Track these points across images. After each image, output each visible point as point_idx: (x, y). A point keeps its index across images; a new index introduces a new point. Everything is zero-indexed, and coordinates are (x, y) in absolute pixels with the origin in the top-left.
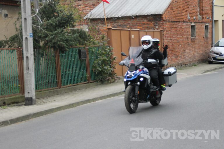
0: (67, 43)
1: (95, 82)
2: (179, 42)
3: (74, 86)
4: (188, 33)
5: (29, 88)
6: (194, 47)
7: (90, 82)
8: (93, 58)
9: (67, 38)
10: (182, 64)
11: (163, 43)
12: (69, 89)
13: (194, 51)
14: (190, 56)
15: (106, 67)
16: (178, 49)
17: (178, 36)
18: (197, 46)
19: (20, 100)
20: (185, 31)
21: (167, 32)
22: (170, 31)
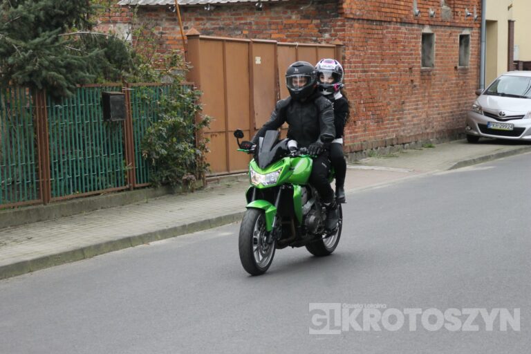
0: (69, 75)
1: (148, 186)
2: (387, 80)
4: (411, 54)
6: (430, 96)
7: (135, 188)
8: (143, 117)
9: (68, 60)
10: (395, 142)
12: (73, 205)
13: (429, 108)
14: (416, 121)
15: (181, 146)
16: (385, 99)
17: (384, 62)
18: (437, 92)
21: (353, 49)
22: (362, 49)
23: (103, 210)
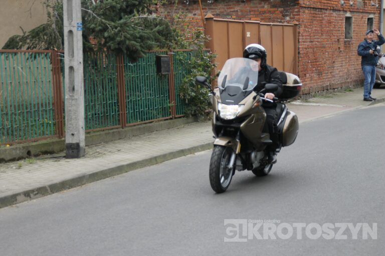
0: (142, 44)
1: (183, 117)
2: (324, 47)
3: (148, 125)
4: (339, 30)
5: (74, 125)
6: (349, 58)
7: (175, 118)
8: (180, 72)
9: (141, 33)
10: (329, 88)
11: (299, 48)
12: (140, 129)
13: (349, 65)
14: (341, 74)
15: (203, 91)
16: (323, 59)
17: (323, 36)
18: (354, 55)
19: (56, 148)
20: (334, 27)
21: (305, 27)
22: (309, 27)
23: (157, 132)
